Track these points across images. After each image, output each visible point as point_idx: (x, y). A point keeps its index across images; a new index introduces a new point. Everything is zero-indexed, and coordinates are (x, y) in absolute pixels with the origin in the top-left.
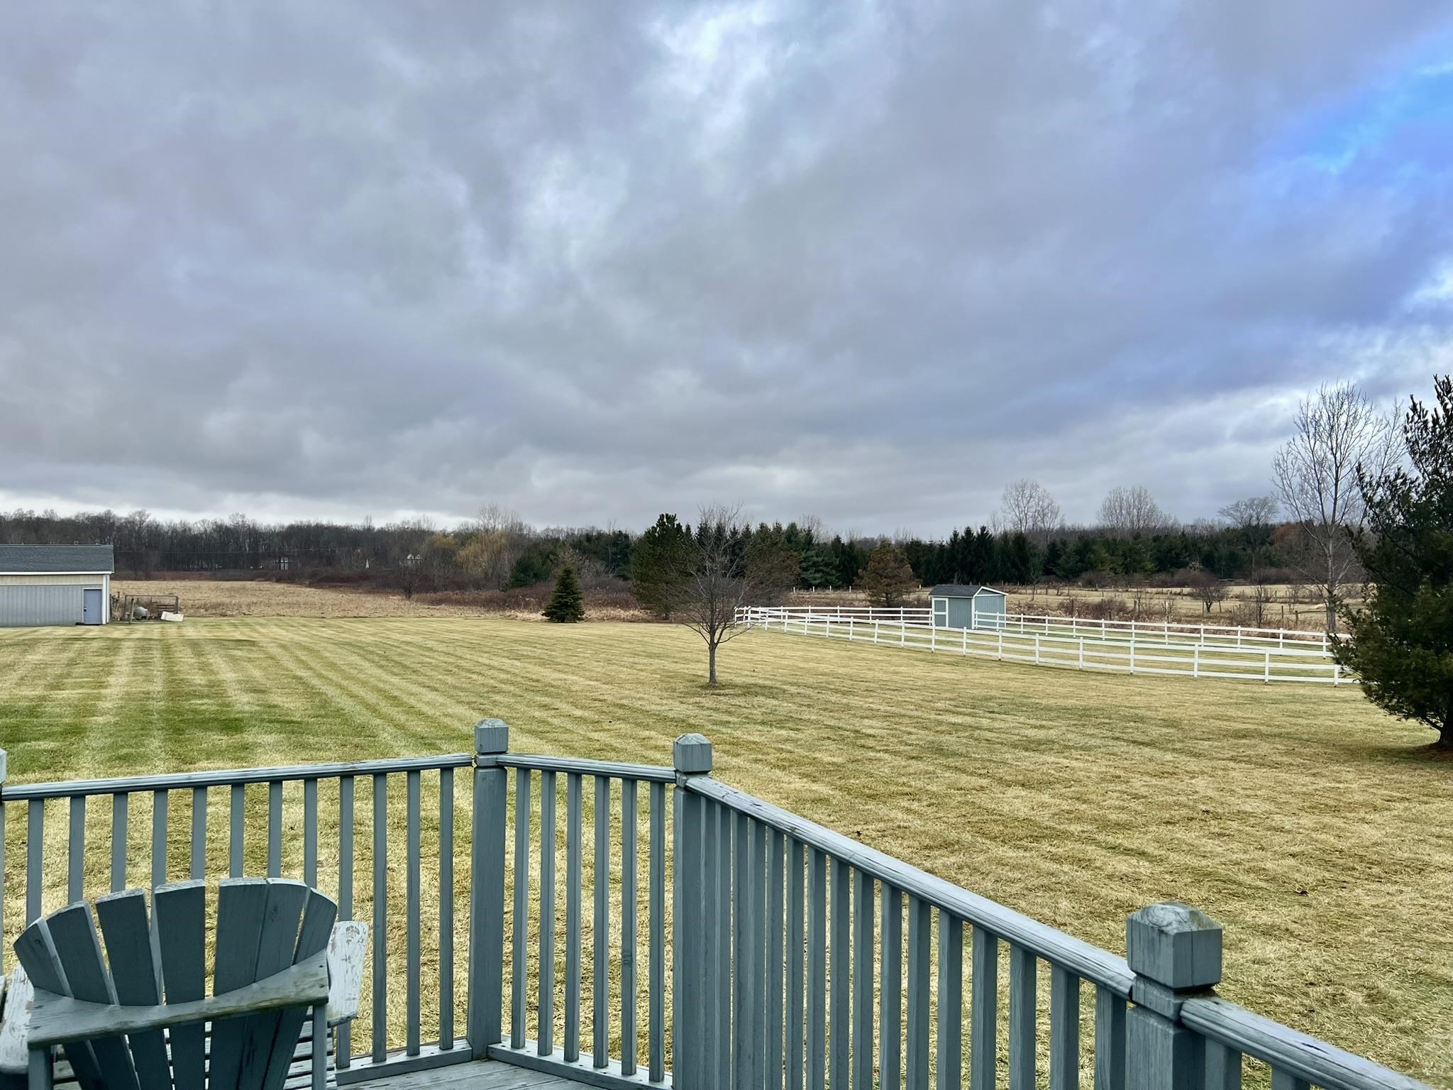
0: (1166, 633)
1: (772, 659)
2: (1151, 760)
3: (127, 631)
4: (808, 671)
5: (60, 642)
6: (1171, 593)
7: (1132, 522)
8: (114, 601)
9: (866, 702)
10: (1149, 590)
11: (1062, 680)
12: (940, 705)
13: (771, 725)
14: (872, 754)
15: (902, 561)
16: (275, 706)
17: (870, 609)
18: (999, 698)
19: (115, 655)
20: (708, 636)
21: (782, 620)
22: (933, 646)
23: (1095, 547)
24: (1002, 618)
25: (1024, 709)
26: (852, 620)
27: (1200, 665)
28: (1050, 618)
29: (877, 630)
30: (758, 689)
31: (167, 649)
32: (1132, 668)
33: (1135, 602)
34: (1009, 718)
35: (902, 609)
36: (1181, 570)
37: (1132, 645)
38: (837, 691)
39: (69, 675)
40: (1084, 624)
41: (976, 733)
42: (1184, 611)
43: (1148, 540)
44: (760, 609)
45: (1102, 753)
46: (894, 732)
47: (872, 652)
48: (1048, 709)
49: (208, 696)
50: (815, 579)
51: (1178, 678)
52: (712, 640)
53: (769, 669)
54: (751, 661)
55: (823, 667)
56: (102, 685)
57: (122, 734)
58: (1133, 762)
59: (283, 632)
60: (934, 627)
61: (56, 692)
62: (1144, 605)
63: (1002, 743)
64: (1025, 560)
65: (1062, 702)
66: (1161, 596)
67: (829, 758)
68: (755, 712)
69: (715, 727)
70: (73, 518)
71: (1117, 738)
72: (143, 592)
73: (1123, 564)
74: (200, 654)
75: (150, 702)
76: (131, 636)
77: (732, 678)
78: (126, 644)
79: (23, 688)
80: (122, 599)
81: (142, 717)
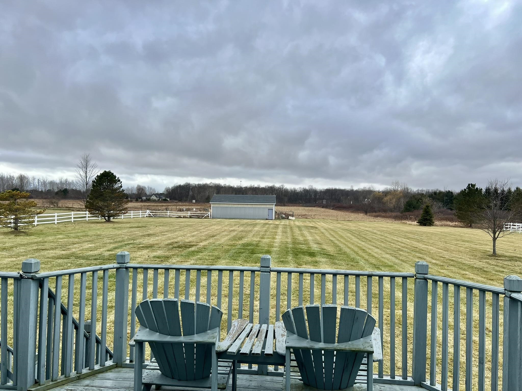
3: (279, 222)
5: (263, 224)
8: (276, 212)
16: (325, 249)
19: (277, 229)
20: (492, 235)
30: (517, 259)
31: (291, 228)
39: (265, 235)
44: (517, 224)
49: (304, 244)
52: (495, 237)
56: (274, 238)
57: (281, 254)
59: (325, 225)
61: (262, 239)
70: (264, 187)
72: (283, 210)
74: (301, 230)
75: (288, 245)
76: (281, 224)
77: (503, 253)
78: (280, 226)
79: (254, 238)
80: (278, 212)
81: (286, 249)
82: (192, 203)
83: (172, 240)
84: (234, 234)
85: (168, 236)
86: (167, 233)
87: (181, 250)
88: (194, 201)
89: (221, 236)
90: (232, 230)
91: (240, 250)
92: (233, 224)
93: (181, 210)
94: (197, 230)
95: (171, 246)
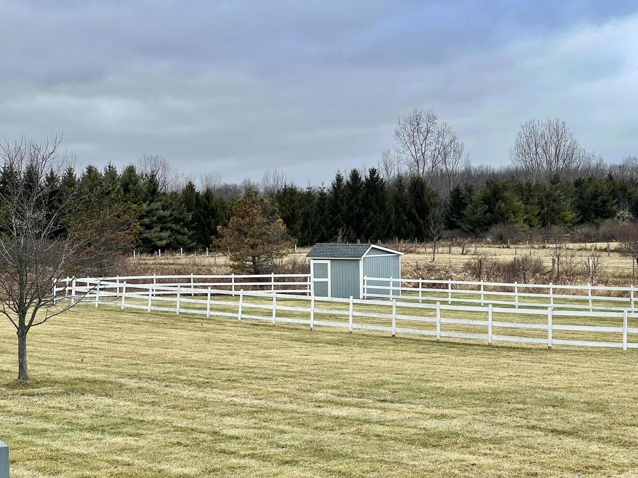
0: (590, 297)
1: (106, 345)
2: (573, 452)
4: (153, 359)
6: (596, 249)
7: (549, 163)
9: (228, 396)
10: (571, 246)
11: (468, 359)
12: (320, 395)
13: (103, 431)
14: (234, 461)
15: (272, 214)
17: (233, 276)
18: (393, 383)
20: (15, 317)
21: (118, 294)
22: (312, 322)
23: (506, 194)
24: (396, 284)
25: (422, 395)
26: (209, 291)
27: (629, 335)
28: (454, 282)
29: (241, 304)
30: (85, 386)
32: (550, 342)
33: (554, 260)
34: (404, 407)
35: (272, 275)
36: (608, 221)
37: (549, 313)
38: (190, 383)
40: (495, 289)
41: (365, 428)
42: (611, 271)
43: (569, 184)
44: (88, 280)
45: (515, 445)
46: (263, 431)
47: (236, 332)
48: (451, 394)
50: (161, 239)
51: (605, 352)
52: (22, 322)
53: (101, 358)
54: (75, 348)
55: (171, 354)
58: (552, 455)
60: (313, 298)
62: (564, 265)
63: (395, 439)
64: (423, 210)
65: (467, 385)
66: (584, 253)
67: (180, 469)
68: (81, 415)
69: (26, 438)
71: (533, 427)
73: (539, 214)
77: (49, 371)
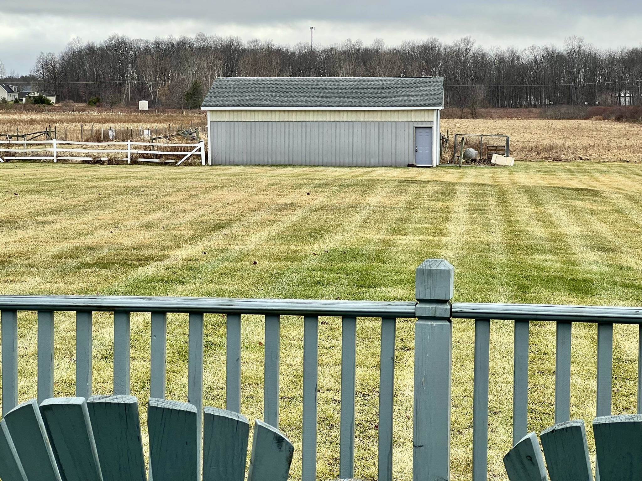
3: (458, 175)
5: (396, 183)
8: (444, 140)
19: (450, 200)
31: (502, 196)
39: (408, 220)
49: (550, 251)
56: (441, 233)
57: (467, 286)
61: (398, 237)
70: (399, 48)
72: (469, 131)
74: (537, 203)
75: (490, 254)
76: (464, 181)
78: (460, 189)
79: (367, 231)
80: (452, 138)
81: (484, 269)
82: (137, 110)
83: (76, 241)
84: (294, 217)
85: (57, 226)
86: (56, 217)
87: (110, 274)
88: (144, 105)
89: (248, 227)
90: (287, 205)
91: (318, 274)
92: (289, 182)
93: (98, 138)
94: (161, 207)
95: (71, 262)
